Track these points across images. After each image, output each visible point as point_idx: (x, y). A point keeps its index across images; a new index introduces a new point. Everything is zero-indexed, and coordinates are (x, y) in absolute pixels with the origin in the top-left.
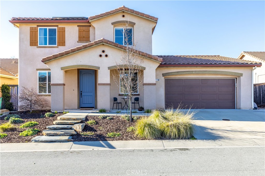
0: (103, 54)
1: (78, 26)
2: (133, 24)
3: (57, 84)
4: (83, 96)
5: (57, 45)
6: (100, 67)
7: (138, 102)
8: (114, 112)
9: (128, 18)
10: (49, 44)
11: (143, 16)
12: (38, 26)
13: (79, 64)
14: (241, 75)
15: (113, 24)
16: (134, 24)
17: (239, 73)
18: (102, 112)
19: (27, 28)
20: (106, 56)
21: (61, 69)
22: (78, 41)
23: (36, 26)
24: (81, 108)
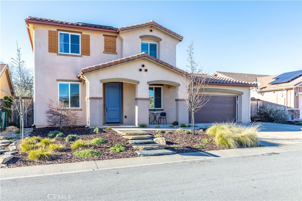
0: (143, 69)
1: (104, 35)
2: (159, 40)
3: (97, 98)
4: (108, 111)
5: (80, 54)
6: (139, 82)
7: (165, 117)
8: (152, 127)
9: (155, 33)
10: (71, 53)
11: (171, 33)
12: (58, 30)
13: (119, 78)
14: (243, 93)
15: (141, 37)
16: (161, 40)
17: (241, 92)
18: (144, 127)
19: (45, 31)
20: (146, 70)
21: (100, 81)
22: (103, 52)
23: (56, 30)
24: (107, 123)
